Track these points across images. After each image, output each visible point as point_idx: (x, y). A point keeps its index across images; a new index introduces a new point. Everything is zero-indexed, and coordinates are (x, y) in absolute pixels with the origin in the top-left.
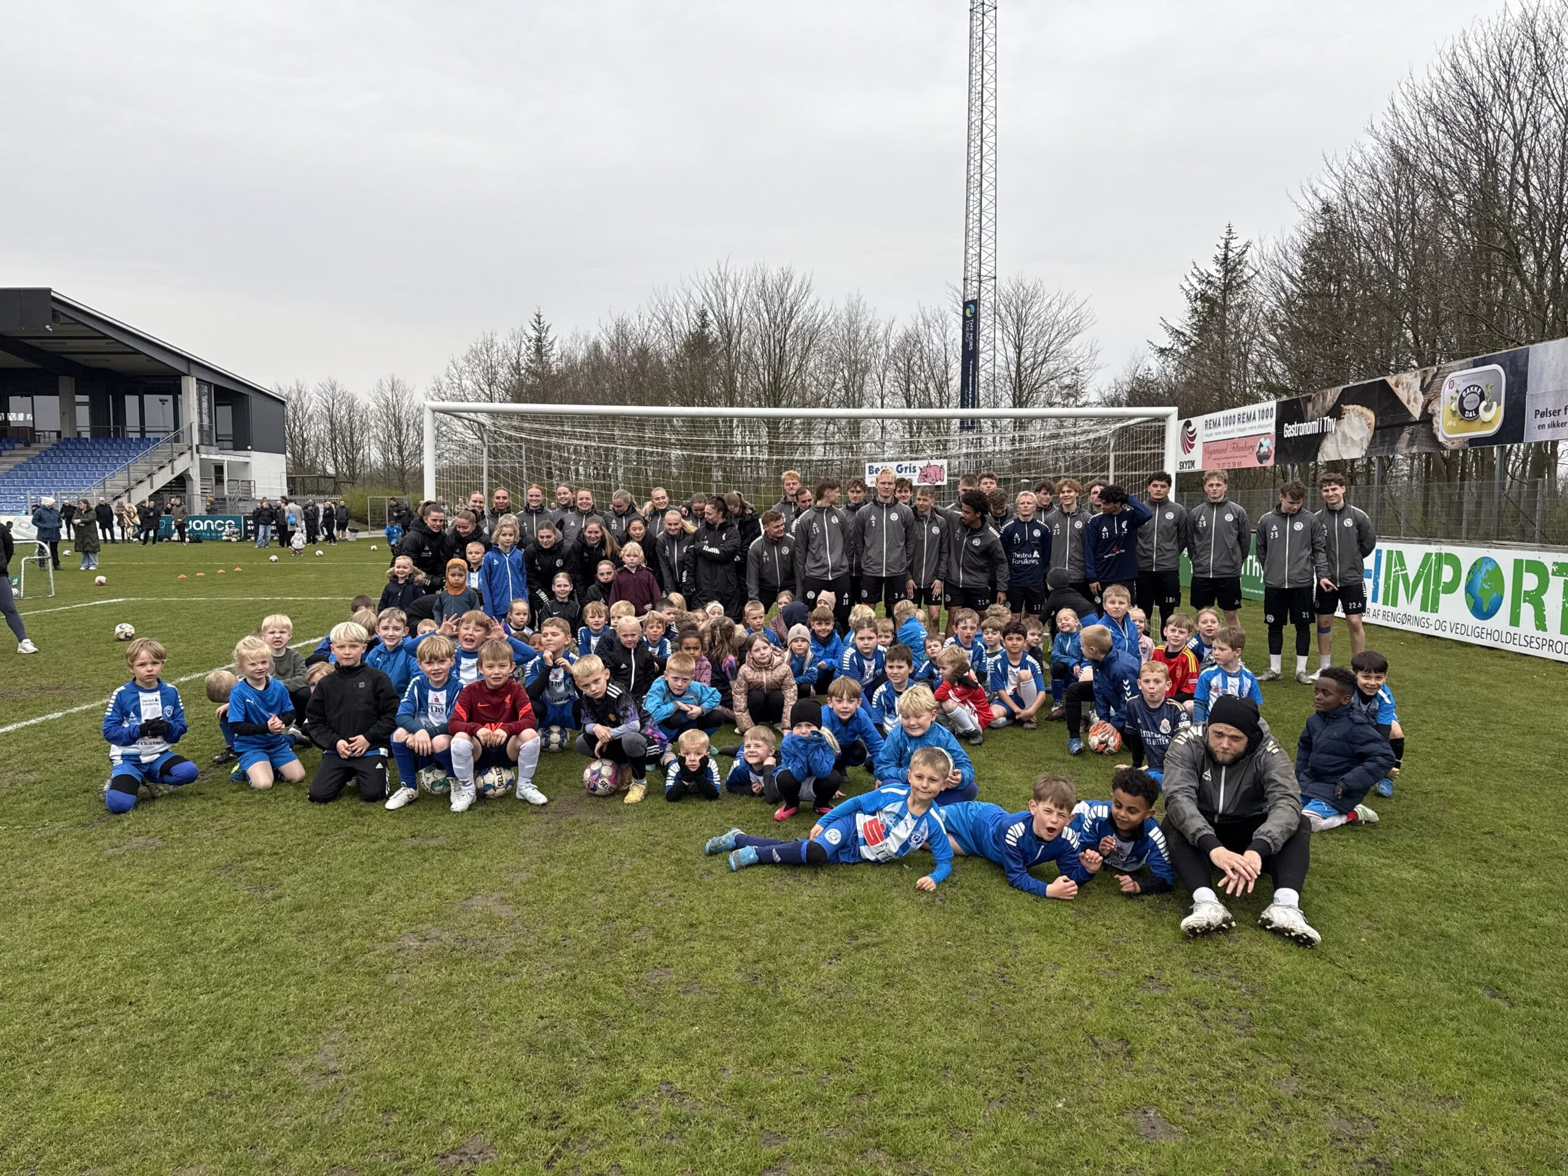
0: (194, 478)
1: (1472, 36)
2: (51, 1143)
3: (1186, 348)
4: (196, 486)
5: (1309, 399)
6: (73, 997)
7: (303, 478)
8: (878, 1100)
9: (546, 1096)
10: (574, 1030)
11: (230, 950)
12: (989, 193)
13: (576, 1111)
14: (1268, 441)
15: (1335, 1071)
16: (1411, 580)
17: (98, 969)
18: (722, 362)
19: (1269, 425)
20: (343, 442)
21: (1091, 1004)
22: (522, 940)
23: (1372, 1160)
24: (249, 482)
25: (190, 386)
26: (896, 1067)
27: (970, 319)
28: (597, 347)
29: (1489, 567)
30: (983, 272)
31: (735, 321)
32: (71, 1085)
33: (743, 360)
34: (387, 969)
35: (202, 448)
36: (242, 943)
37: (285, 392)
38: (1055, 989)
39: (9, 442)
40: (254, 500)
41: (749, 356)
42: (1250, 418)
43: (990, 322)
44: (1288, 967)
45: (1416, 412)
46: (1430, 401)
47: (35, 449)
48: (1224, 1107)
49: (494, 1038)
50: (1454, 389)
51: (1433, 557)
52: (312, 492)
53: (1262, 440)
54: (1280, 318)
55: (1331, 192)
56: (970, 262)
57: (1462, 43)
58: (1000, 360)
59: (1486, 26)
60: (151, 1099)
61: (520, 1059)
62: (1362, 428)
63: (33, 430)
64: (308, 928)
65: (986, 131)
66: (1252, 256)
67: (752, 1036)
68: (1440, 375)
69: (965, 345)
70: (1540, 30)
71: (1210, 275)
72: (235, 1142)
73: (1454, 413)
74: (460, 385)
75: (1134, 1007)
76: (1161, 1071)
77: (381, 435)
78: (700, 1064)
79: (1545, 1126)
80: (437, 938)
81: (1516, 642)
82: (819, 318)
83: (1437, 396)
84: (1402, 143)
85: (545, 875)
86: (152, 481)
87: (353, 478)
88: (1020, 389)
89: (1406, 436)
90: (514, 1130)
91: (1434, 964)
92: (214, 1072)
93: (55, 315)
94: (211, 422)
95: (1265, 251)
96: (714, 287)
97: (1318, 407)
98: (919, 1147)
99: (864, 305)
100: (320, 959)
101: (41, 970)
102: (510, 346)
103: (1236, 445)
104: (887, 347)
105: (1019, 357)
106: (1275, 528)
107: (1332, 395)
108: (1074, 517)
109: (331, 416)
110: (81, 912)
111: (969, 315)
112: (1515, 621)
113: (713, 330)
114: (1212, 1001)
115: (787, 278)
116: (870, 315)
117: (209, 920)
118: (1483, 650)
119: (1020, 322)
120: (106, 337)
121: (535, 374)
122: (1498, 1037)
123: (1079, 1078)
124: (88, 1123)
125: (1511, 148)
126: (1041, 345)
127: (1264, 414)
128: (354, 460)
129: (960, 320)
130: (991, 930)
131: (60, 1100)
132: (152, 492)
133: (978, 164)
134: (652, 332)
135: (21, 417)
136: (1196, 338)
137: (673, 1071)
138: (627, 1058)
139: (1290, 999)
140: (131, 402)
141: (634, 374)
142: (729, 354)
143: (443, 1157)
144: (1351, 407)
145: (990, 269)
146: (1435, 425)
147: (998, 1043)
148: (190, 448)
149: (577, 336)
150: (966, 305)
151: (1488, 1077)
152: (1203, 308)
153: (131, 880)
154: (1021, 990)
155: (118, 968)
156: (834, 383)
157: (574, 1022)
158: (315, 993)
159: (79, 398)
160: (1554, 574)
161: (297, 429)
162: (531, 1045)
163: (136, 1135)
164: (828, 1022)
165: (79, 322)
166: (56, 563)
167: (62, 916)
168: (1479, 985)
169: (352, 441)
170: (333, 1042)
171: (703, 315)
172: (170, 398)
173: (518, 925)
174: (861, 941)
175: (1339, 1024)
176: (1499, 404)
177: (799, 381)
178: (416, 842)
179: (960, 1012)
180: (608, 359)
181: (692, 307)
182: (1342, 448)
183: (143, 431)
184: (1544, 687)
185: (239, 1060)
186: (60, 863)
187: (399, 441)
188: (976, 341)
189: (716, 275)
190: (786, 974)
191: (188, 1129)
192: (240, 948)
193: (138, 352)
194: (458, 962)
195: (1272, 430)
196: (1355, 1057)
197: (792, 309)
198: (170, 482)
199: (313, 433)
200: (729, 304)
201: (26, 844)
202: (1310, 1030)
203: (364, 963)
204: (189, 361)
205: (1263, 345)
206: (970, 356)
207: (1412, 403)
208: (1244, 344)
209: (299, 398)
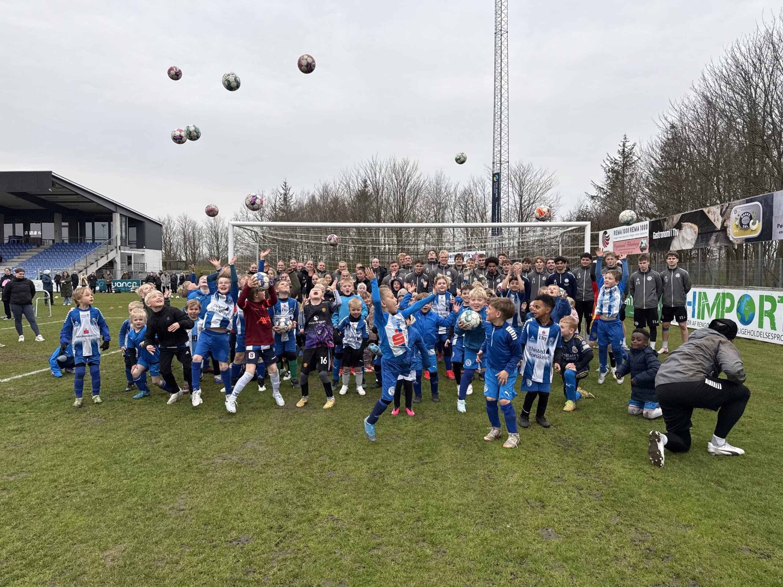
0: (117, 262)
1: (742, 42)
2: (59, 535)
3: (605, 195)
4: (118, 266)
5: (665, 220)
6: (67, 480)
7: (170, 262)
8: (426, 523)
9: (277, 520)
10: (290, 494)
11: (136, 462)
12: (505, 121)
13: (290, 525)
14: (645, 241)
15: (637, 514)
16: (711, 306)
17: (77, 469)
18: (374, 205)
19: (646, 233)
20: (190, 244)
21: (529, 488)
22: (269, 460)
23: (649, 549)
24: (144, 264)
25: (117, 218)
26: (435, 510)
27: (496, 182)
28: (313, 197)
29: (748, 299)
30: (502, 159)
31: (381, 185)
32: (68, 514)
33: (384, 203)
34: (207, 471)
35: (122, 247)
36: (142, 460)
37: (162, 220)
38: (512, 481)
39: (30, 245)
40: (146, 272)
41: (387, 201)
42: (636, 229)
43: (506, 184)
44: (624, 474)
45: (718, 226)
46: (725, 220)
47: (42, 248)
48: (584, 528)
49: (255, 497)
50: (737, 214)
51: (721, 295)
52: (174, 269)
53: (642, 240)
54: (651, 180)
55: (674, 118)
56: (496, 154)
57: (737, 45)
58: (511, 202)
59: (748, 38)
60: (103, 519)
61: (266, 506)
62: (692, 234)
63: (41, 239)
64: (171, 454)
65: (503, 91)
66: (636, 150)
67: (371, 497)
68: (730, 207)
69: (494, 195)
70: (775, 39)
71: (616, 160)
72: (140, 535)
73: (737, 226)
74: (247, 216)
75: (549, 488)
76: (557, 513)
77: (208, 241)
78: (347, 509)
79: (732, 537)
80: (230, 459)
81: (762, 336)
82: (422, 182)
83: (729, 218)
84: (709, 94)
85: (280, 433)
86: (97, 264)
87: (194, 262)
88: (522, 216)
89: (713, 237)
90: (262, 532)
91: (693, 473)
92: (130, 509)
93: (53, 184)
94: (126, 235)
95: (642, 147)
96: (370, 168)
97: (670, 224)
98: (443, 541)
99: (444, 176)
100: (176, 466)
101: (52, 470)
102: (271, 197)
103: (629, 243)
104: (456, 196)
105: (521, 201)
106: (638, 279)
107: (677, 217)
108: (542, 275)
109: (184, 232)
110: (69, 447)
111: (495, 180)
112: (761, 325)
113: (370, 189)
114: (585, 487)
115: (406, 163)
116: (447, 181)
117: (127, 451)
118: (746, 340)
119: (521, 184)
120: (77, 194)
121: (283, 211)
122: (716, 502)
123: (519, 516)
124: (76, 527)
125: (763, 95)
126: (532, 194)
127: (643, 228)
128: (195, 253)
129: (491, 183)
130: (486, 457)
131: (63, 519)
132: (97, 269)
133: (499, 107)
134: (340, 190)
135: (35, 233)
136: (609, 191)
137: (334, 511)
138: (314, 506)
139: (622, 486)
140: (88, 225)
141: (331, 210)
142: (377, 200)
143: (230, 542)
144: (686, 223)
145: (506, 158)
146: (728, 232)
147: (483, 501)
148: (116, 248)
149: (304, 193)
150: (494, 175)
151: (709, 517)
152: (613, 176)
153: (91, 435)
154: (496, 482)
155: (87, 469)
156: (429, 214)
157: (290, 492)
158: (175, 479)
159: (63, 224)
160: (779, 302)
161: (168, 238)
162: (271, 501)
163: (96, 532)
164: (406, 492)
165: (65, 187)
166: (52, 302)
167: (61, 449)
168: (712, 481)
169: (194, 244)
170: (183, 498)
171: (365, 181)
172: (107, 223)
173: (267, 454)
174: (425, 461)
175: (644, 496)
176: (759, 222)
177: (412, 213)
178: (221, 420)
179: (467, 489)
180: (319, 203)
181: (359, 177)
182: (682, 244)
183: (93, 240)
184: (772, 357)
185: (141, 505)
186: (59, 428)
187: (217, 244)
188: (499, 194)
189: (371, 162)
190: (389, 474)
191: (119, 531)
192: (141, 462)
193: (92, 201)
194: (240, 467)
195: (647, 235)
196: (648, 509)
197: (408, 178)
198: (106, 264)
199: (175, 240)
200: (377, 176)
201: (43, 420)
202: (629, 498)
203: (197, 468)
204: (116, 205)
205: (643, 194)
206: (496, 200)
207: (716, 221)
208: (634, 193)
209: (169, 223)
